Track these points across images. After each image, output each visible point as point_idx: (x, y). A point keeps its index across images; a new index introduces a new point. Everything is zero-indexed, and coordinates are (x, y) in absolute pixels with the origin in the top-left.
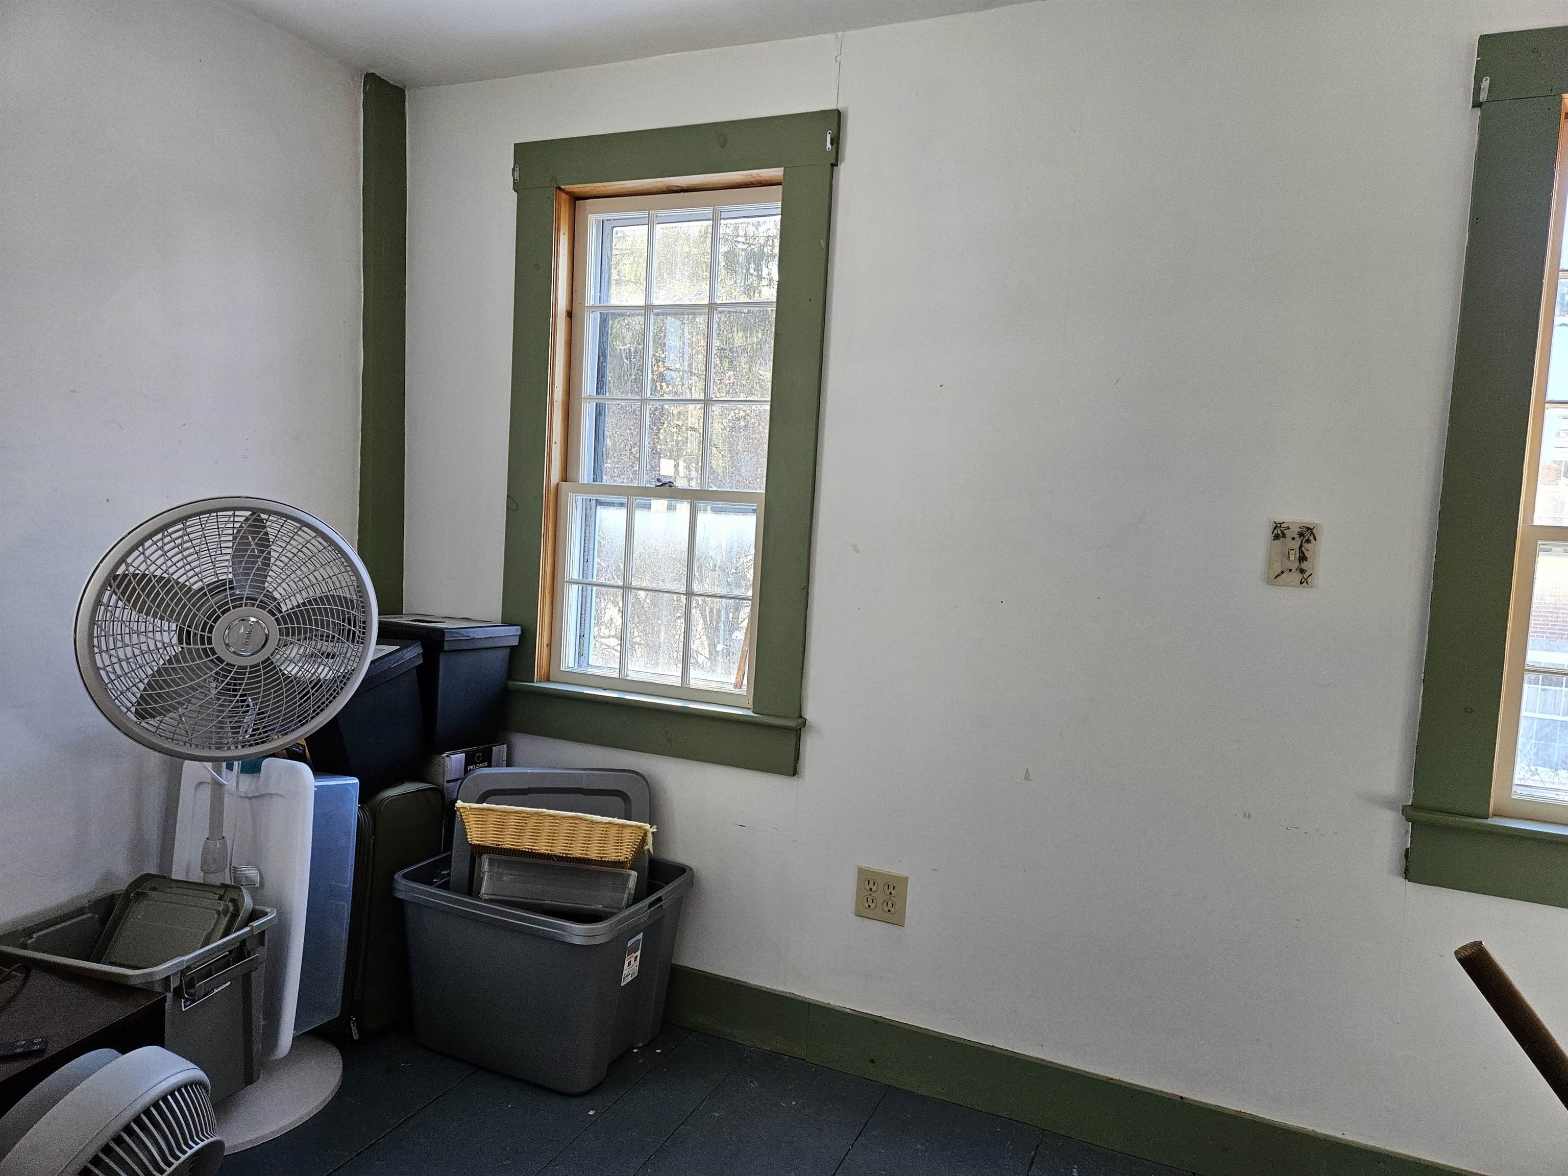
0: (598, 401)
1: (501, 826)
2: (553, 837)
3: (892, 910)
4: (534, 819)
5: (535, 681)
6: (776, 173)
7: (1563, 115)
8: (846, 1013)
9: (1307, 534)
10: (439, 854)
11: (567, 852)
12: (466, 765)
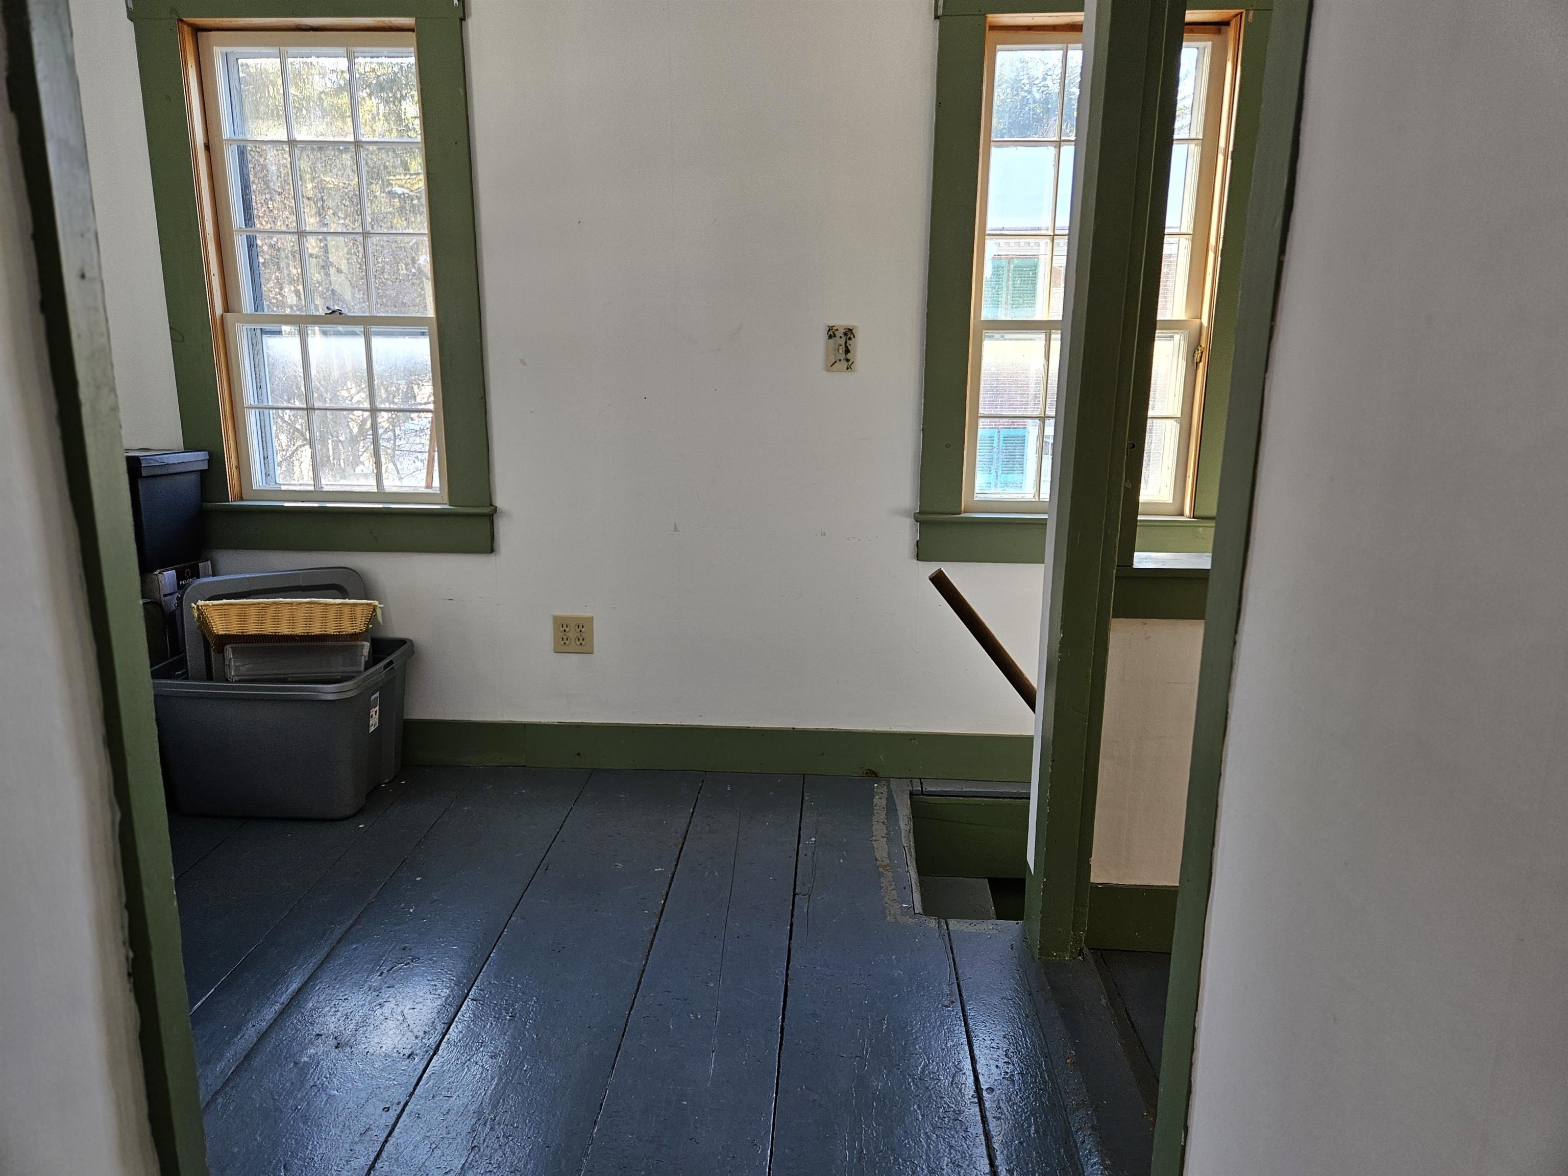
0: (249, 234)
1: (243, 617)
2: (292, 620)
3: (583, 643)
4: (272, 608)
5: (230, 500)
6: (409, 21)
7: (987, 29)
8: (555, 725)
9: (849, 333)
10: (167, 659)
11: (307, 631)
12: (179, 579)
